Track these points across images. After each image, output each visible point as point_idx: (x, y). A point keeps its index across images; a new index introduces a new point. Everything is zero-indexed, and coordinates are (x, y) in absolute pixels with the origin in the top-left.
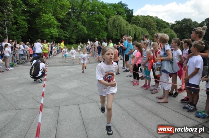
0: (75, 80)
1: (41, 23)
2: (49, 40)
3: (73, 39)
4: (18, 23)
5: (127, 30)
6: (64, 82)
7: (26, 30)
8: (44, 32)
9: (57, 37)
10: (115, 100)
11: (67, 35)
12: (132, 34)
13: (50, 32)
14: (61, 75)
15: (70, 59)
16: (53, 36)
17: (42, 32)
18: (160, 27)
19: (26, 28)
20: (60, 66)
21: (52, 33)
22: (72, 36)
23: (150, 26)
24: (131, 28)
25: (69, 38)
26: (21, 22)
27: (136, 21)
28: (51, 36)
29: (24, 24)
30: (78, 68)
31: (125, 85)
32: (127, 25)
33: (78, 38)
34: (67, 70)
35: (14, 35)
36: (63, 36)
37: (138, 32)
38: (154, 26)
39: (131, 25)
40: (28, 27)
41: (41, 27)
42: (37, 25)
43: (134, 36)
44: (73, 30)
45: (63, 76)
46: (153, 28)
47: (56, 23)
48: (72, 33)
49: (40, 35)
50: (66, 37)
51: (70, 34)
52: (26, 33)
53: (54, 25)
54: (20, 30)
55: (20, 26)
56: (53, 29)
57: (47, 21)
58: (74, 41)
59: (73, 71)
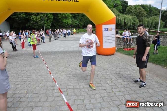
1: (61, 16)
2: (65, 26)
3: (81, 25)
4: (48, 16)
5: (119, 19)
7: (52, 20)
8: (63, 21)
9: (71, 24)
11: (77, 23)
12: (122, 22)
13: (67, 21)
16: (69, 24)
17: (61, 21)
18: (152, 14)
19: (52, 19)
21: (67, 22)
22: (81, 23)
23: (141, 14)
24: (122, 17)
25: (78, 25)
26: (49, 15)
27: (130, 10)
28: (67, 24)
29: (51, 17)
32: (119, 15)
33: (85, 24)
35: (46, 24)
36: (74, 23)
37: (127, 20)
38: (144, 14)
39: (122, 15)
40: (53, 18)
41: (61, 18)
42: (59, 17)
43: (124, 23)
44: (81, 19)
46: (143, 15)
47: (70, 15)
48: (81, 21)
49: (60, 23)
50: (76, 24)
51: (79, 22)
52: (52, 22)
53: (69, 16)
54: (49, 21)
55: (49, 18)
56: (69, 19)
57: (65, 15)
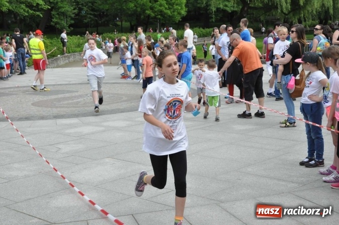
0: (107, 160)
6: (77, 164)
10: (222, 205)
11: (41, 2)
14: (60, 146)
15: (67, 95)
20: (42, 118)
22: (60, 4)
30: (105, 124)
31: (249, 169)
33: (80, 9)
34: (72, 131)
36: (23, 6)
45: (65, 148)
58: (64, 23)
59: (93, 133)
